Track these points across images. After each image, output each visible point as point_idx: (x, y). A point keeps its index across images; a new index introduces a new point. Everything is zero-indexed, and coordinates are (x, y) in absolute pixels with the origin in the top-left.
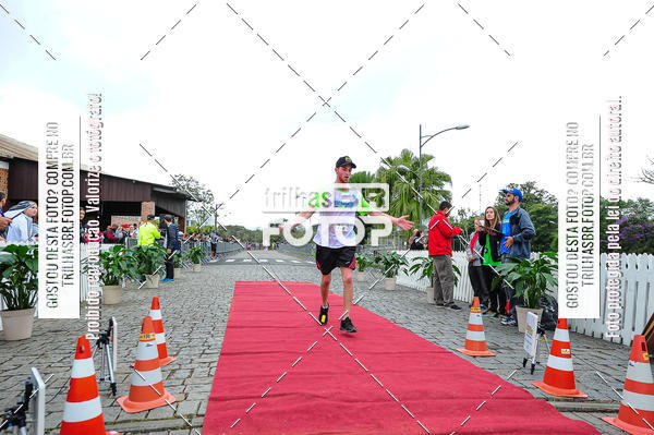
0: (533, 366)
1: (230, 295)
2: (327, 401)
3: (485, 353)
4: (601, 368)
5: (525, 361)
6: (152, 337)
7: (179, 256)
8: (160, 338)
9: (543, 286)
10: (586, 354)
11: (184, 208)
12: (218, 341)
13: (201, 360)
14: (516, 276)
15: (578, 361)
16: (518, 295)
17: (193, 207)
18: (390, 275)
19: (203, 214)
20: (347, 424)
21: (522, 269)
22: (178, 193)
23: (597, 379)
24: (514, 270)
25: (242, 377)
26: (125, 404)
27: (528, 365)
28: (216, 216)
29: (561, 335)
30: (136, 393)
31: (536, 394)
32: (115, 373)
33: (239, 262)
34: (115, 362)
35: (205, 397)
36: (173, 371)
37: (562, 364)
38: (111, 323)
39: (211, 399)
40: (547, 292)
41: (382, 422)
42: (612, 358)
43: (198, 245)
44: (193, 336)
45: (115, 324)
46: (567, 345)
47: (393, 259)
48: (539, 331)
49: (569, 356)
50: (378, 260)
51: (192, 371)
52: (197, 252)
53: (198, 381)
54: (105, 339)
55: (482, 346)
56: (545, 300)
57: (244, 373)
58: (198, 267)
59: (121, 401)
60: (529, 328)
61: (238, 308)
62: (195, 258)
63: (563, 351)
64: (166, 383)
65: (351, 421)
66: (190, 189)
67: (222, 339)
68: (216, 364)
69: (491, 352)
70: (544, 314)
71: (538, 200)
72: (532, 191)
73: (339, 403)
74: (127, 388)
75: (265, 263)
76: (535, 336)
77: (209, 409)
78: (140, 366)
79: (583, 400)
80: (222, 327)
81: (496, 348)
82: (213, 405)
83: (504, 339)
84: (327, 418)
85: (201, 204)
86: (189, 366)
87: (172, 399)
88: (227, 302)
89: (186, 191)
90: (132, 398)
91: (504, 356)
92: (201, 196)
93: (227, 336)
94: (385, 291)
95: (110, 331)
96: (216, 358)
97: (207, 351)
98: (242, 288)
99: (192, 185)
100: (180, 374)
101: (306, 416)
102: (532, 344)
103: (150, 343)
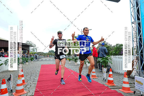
0: (105, 80)
1: (40, 68)
2: (62, 90)
3: (96, 78)
4: (119, 79)
5: (104, 79)
6: (21, 78)
7: (28, 59)
8: (23, 79)
9: (107, 63)
10: (116, 76)
11: (29, 48)
12: (37, 78)
13: (33, 83)
14: (102, 61)
15: (114, 78)
16: (102, 65)
17: (31, 48)
18: (76, 62)
19: (33, 50)
20: (66, 95)
21: (103, 59)
22: (27, 45)
23: (118, 82)
24: (101, 60)
25: (42, 86)
26: (14, 94)
27: (104, 80)
28: (37, 50)
29: (111, 73)
30: (17, 92)
31: (106, 85)
32: (12, 87)
33: (42, 60)
34: (12, 85)
35: (34, 91)
36: (26, 86)
37: (111, 79)
38: (11, 76)
39: (35, 91)
40: (108, 64)
41: (74, 94)
42: (121, 77)
43: (32, 57)
44: (31, 78)
45: (12, 76)
46: (112, 75)
47: (77, 58)
48: (106, 72)
49: (112, 77)
50: (73, 59)
51: (31, 85)
52: (32, 58)
53: (32, 88)
54: (9, 79)
55: (95, 76)
56: (108, 66)
57: (43, 85)
58: (32, 62)
59: (13, 94)
60: (104, 72)
61: (42, 71)
62: (32, 60)
63: (111, 76)
64: (24, 89)
65: (67, 94)
66: (30, 44)
67: (38, 78)
68: (36, 84)
69: (97, 77)
70: (108, 69)
71: (107, 45)
72: (105, 43)
73: (64, 90)
74: (15, 90)
75: (48, 60)
76: (106, 73)
77: (35, 94)
78: (18, 85)
79: (115, 86)
80: (38, 75)
81: (98, 76)
82: (36, 93)
83: (100, 74)
84: (62, 94)
85: (33, 47)
86: (30, 85)
87: (26, 92)
88: (39, 69)
89: (29, 45)
90: (16, 93)
91: (100, 78)
92: (33, 45)
93: (39, 77)
94: (75, 65)
95: (10, 78)
96: (36, 82)
97: (34, 81)
98: (43, 66)
99: (31, 43)
100: (28, 86)
101: (57, 94)
102: (105, 75)
103: (20, 80)
